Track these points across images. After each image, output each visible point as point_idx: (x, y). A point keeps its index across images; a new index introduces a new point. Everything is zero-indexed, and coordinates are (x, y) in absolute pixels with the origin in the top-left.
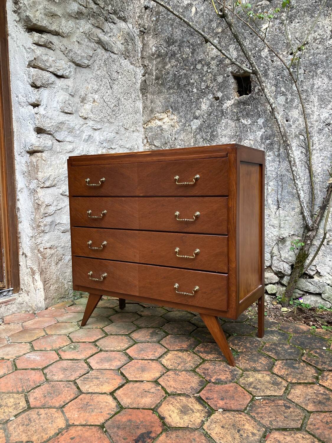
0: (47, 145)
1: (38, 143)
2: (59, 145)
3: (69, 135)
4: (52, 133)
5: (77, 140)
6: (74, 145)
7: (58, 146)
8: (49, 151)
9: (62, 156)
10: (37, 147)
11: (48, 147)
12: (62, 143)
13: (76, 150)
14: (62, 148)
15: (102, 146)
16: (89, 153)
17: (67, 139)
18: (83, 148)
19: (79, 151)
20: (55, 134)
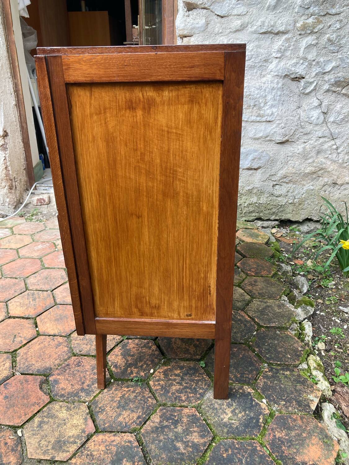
0: (197, 26)
1: (183, 25)
2: (220, 23)
3: (239, 4)
4: (206, 6)
5: (254, 10)
6: (246, 19)
7: (218, 25)
8: (201, 34)
9: (221, 38)
10: (181, 30)
11: (199, 28)
12: (227, 19)
13: (250, 26)
14: (224, 26)
15: (307, 12)
16: (274, 29)
17: (235, 12)
18: (263, 23)
19: (255, 27)
20: (212, 7)
